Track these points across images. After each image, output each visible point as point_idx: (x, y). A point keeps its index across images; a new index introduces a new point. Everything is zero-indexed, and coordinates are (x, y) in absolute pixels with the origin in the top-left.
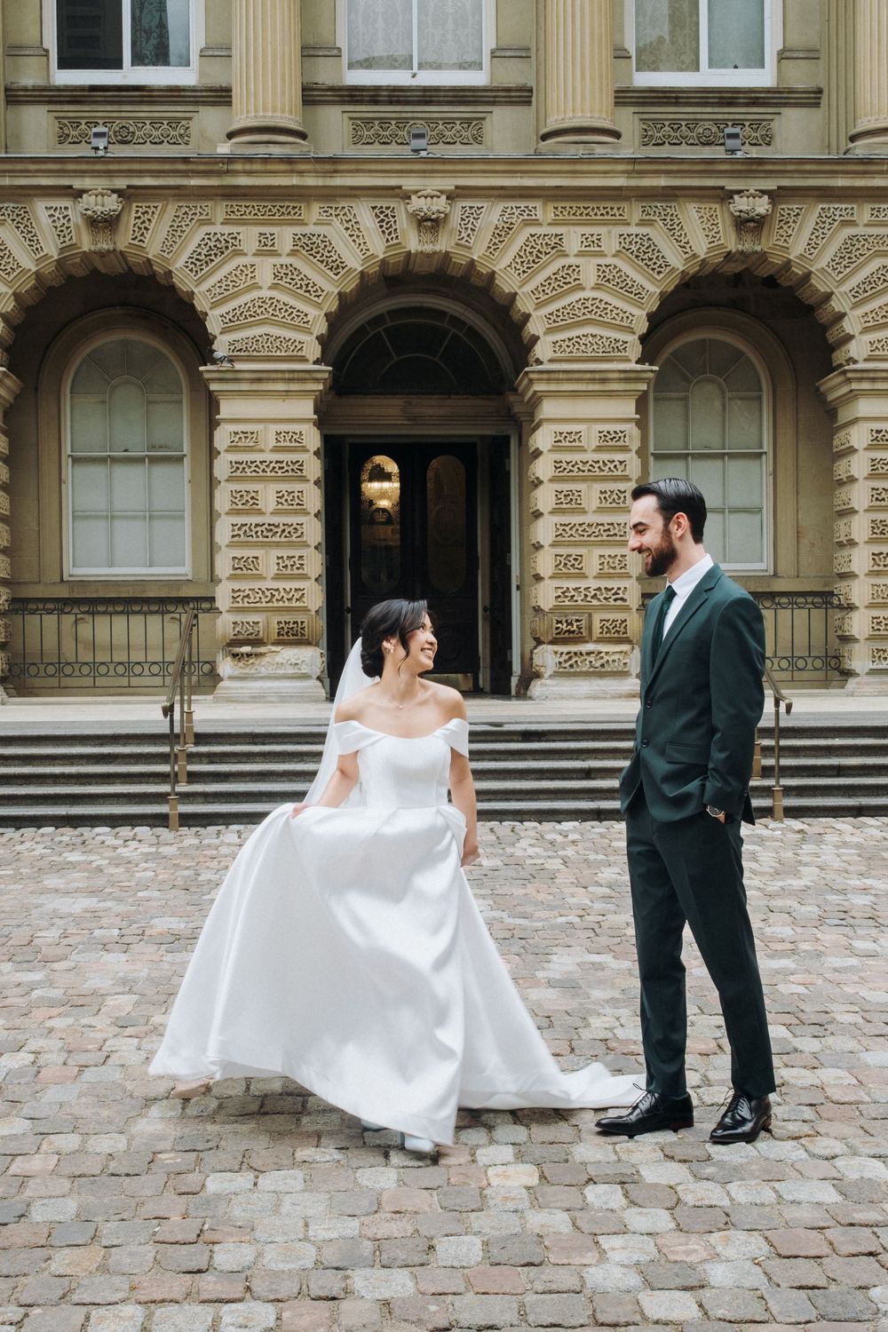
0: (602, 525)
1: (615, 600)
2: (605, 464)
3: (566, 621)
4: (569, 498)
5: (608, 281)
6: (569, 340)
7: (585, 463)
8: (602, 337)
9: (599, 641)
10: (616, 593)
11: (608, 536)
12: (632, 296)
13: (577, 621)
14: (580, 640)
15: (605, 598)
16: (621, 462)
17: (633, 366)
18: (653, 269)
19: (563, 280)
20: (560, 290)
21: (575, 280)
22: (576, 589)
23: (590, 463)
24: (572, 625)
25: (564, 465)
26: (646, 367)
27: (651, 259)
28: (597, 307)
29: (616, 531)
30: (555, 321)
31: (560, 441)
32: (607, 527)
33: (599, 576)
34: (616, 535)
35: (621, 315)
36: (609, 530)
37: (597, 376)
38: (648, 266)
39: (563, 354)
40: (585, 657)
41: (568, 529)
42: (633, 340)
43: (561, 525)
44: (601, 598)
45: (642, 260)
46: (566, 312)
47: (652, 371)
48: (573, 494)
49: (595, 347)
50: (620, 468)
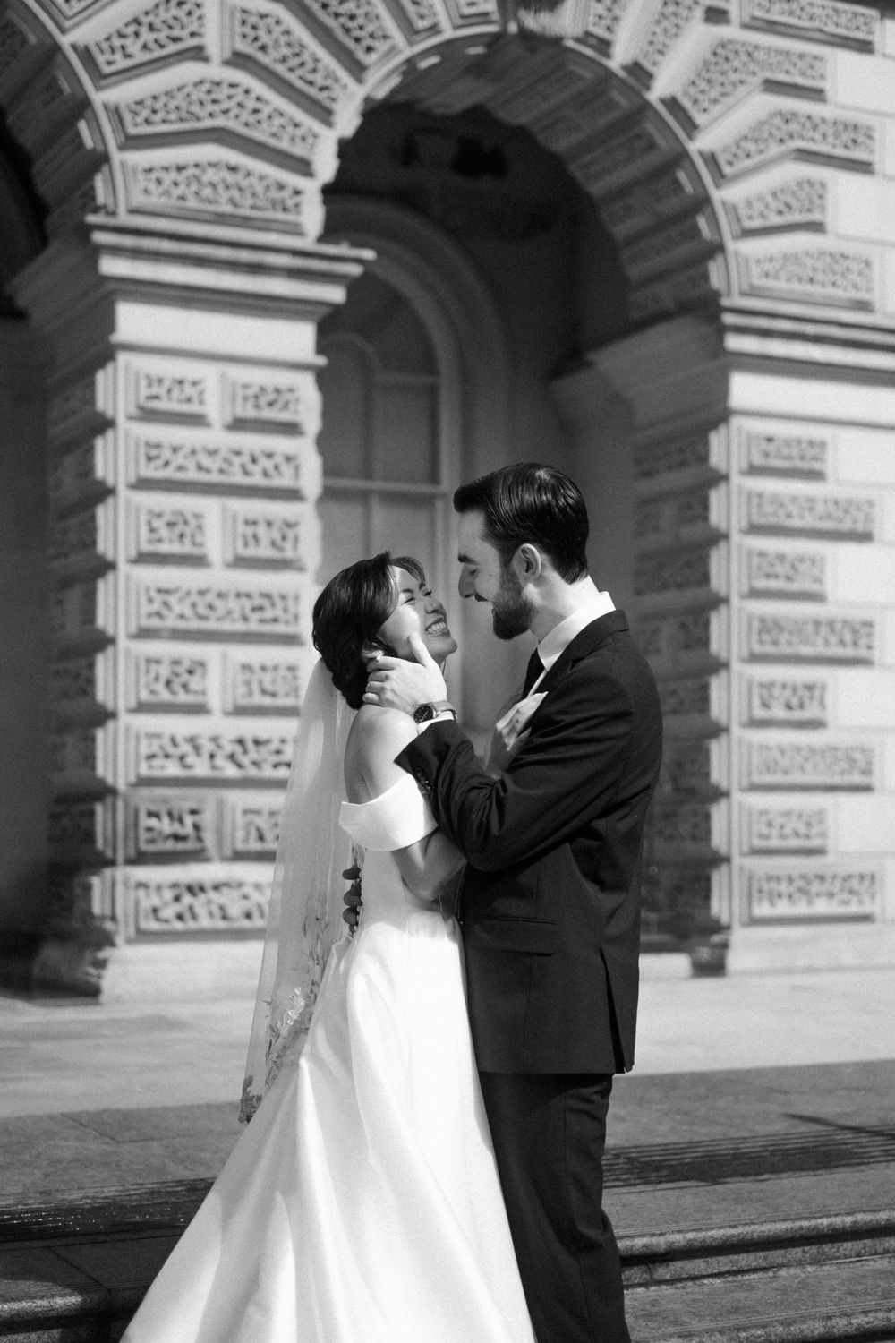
0: (248, 596)
1: (276, 766)
2: (254, 460)
3: (170, 814)
4: (178, 530)
5: (263, 48)
6: (180, 169)
7: (212, 453)
8: (249, 174)
9: (239, 856)
10: (278, 752)
11: (262, 621)
12: (312, 91)
13: (193, 812)
14: (198, 856)
15: (255, 763)
16: (289, 459)
17: (308, 242)
18: (357, 40)
19: (166, 32)
20: (158, 53)
21: (192, 35)
22: (192, 740)
23: (224, 453)
24: (181, 821)
25: (167, 454)
26: (343, 249)
27: (352, 17)
28: (240, 105)
29: (278, 612)
30: (147, 122)
31: (156, 397)
32: (257, 601)
33: (240, 711)
34: (275, 620)
35: (290, 129)
36: (261, 608)
37: (245, 256)
38: (347, 31)
39: (163, 200)
40: (213, 895)
41: (173, 600)
42: (311, 191)
43: (159, 591)
44: (245, 760)
45: (337, 15)
46: (172, 105)
47: (359, 261)
48: (186, 523)
49: (235, 193)
50: (287, 470)
